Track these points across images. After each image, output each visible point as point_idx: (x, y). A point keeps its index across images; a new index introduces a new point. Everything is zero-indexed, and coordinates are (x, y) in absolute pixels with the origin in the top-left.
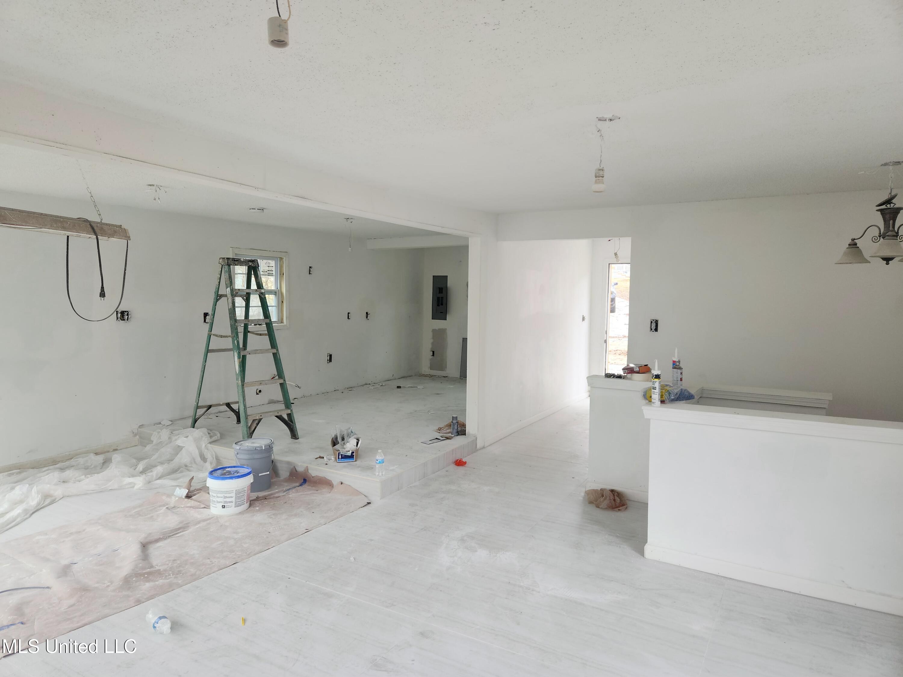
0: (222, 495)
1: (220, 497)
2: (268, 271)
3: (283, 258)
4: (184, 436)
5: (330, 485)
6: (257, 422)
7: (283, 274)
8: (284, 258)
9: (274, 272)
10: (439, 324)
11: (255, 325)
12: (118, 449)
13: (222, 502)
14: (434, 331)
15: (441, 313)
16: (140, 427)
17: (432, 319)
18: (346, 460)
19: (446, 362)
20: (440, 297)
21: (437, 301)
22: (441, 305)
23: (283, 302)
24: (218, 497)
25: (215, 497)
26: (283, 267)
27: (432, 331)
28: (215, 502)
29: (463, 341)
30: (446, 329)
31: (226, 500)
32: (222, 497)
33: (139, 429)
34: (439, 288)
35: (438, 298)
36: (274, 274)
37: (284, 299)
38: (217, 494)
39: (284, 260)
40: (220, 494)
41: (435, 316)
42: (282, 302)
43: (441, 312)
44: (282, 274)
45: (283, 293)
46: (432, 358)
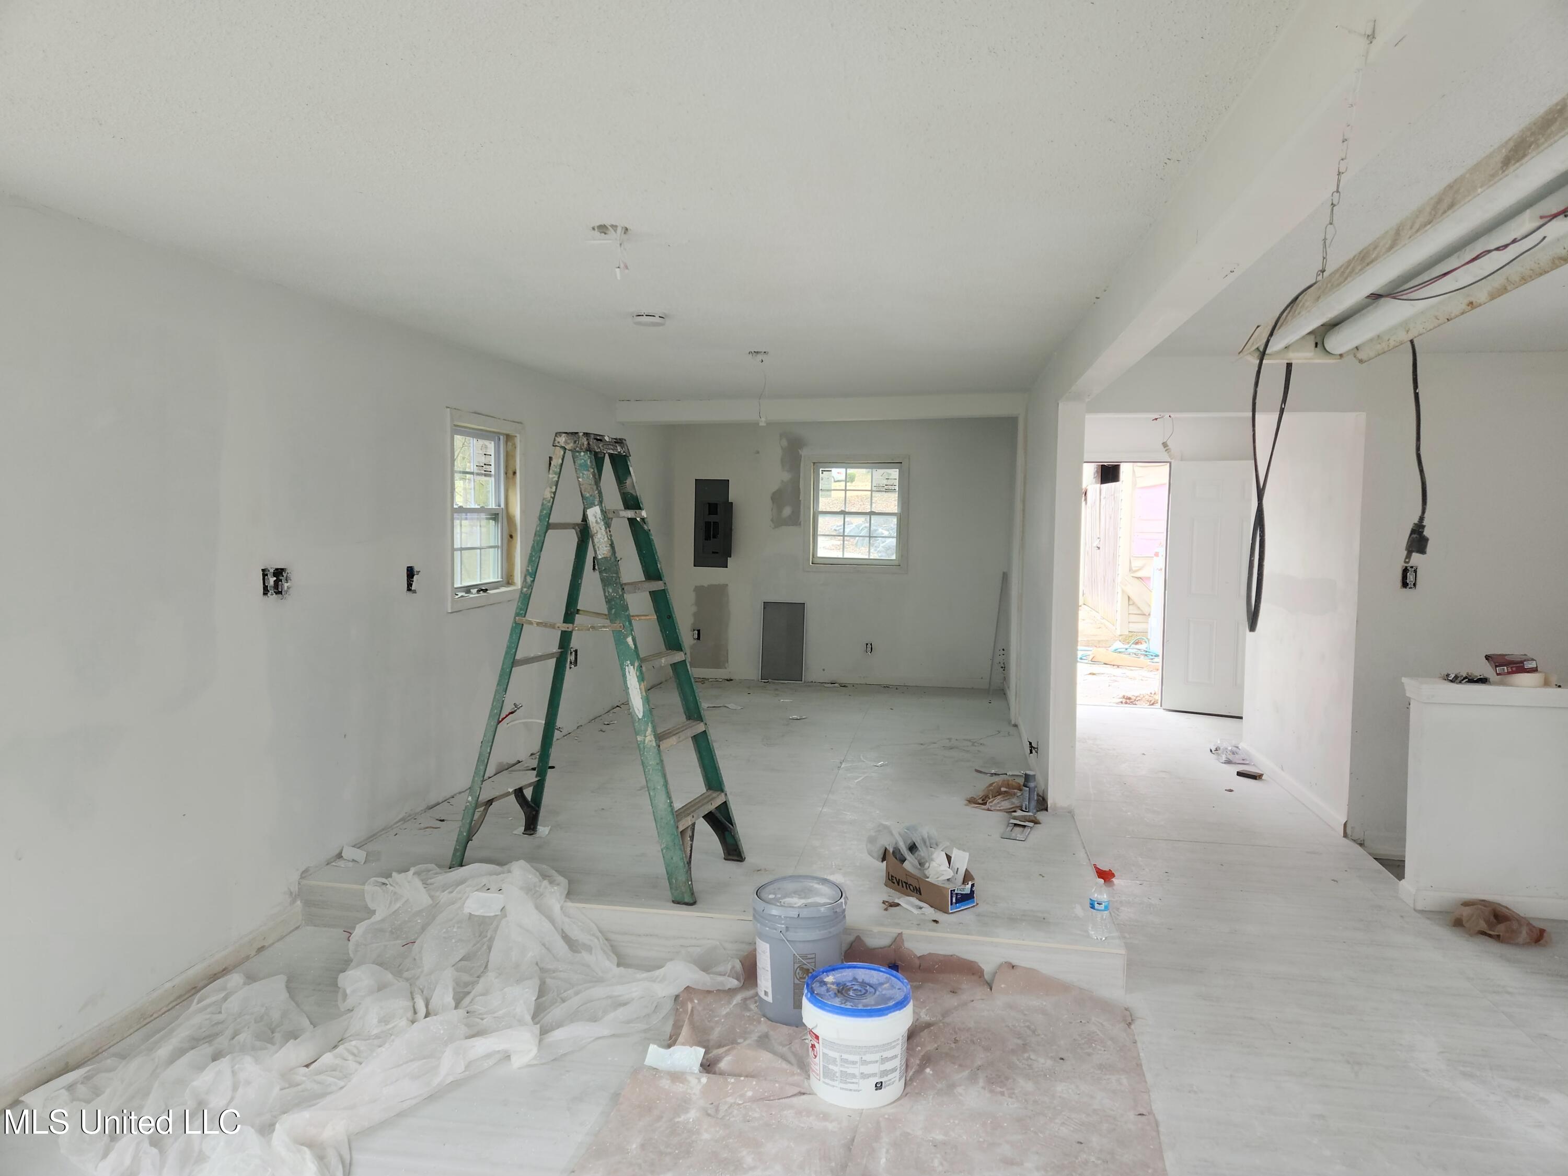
0: (876, 1057)
1: (871, 1062)
2: (485, 464)
3: (516, 436)
4: (475, 889)
5: (973, 974)
6: (689, 833)
7: (515, 473)
8: (518, 435)
9: (492, 469)
10: (711, 575)
11: (478, 591)
12: (266, 944)
13: (874, 1075)
14: (699, 590)
15: (713, 553)
16: (303, 876)
17: (695, 566)
18: (964, 905)
19: (728, 650)
20: (711, 522)
21: (705, 531)
22: (713, 538)
23: (514, 537)
24: (864, 1063)
25: (854, 1063)
26: (514, 457)
27: (694, 591)
28: (854, 1076)
29: (764, 608)
30: (727, 585)
31: (883, 1067)
32: (877, 1062)
33: (304, 882)
34: (709, 504)
35: (708, 524)
36: (493, 473)
37: (516, 529)
38: (865, 1054)
39: (518, 441)
40: (872, 1053)
41: (701, 560)
42: (511, 536)
43: (714, 551)
44: (510, 474)
45: (514, 517)
46: (694, 644)
